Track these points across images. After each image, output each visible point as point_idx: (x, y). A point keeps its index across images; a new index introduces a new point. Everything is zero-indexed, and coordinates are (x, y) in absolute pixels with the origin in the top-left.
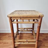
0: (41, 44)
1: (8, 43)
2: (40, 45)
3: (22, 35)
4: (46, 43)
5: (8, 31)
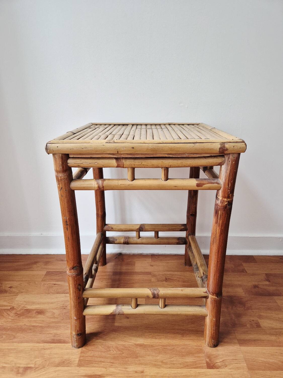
0: (239, 316)
1: (40, 312)
2: (234, 325)
3: (124, 268)
4: (269, 309)
5: (47, 241)
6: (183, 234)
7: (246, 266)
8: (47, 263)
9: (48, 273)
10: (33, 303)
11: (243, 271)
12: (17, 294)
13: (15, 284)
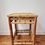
6: (29, 31)
7: (40, 36)
8: (7, 36)
9: (8, 38)
10: (5, 43)
11: (40, 37)
12: (2, 42)
13: (2, 40)
